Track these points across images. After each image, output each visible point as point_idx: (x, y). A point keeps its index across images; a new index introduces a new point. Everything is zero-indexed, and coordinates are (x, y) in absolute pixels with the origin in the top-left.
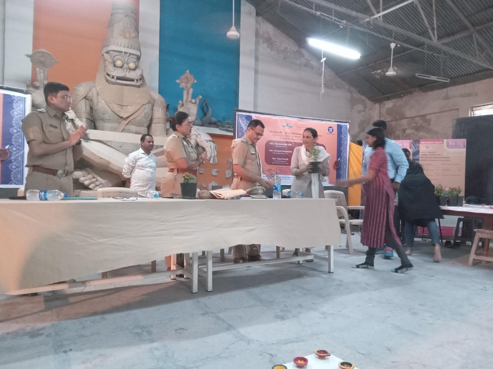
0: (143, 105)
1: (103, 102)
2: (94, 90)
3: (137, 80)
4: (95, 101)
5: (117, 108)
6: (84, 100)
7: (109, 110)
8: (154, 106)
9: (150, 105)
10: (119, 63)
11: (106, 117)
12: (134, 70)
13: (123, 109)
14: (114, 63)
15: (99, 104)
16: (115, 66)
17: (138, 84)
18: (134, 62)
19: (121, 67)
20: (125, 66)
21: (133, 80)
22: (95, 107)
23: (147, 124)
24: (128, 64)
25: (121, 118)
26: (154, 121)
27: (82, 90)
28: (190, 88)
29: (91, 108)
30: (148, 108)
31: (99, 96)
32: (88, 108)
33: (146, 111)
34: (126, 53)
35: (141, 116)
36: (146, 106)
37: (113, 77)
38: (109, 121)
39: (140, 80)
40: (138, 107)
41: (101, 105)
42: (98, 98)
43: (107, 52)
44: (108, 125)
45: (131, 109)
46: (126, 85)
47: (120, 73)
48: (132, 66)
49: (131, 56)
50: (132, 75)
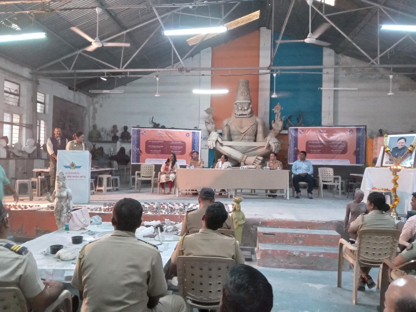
0: (251, 126)
1: (233, 126)
2: (230, 122)
3: (248, 114)
4: (230, 127)
5: (239, 129)
6: (226, 127)
7: (236, 130)
8: (258, 125)
9: (255, 125)
10: (240, 108)
11: (235, 133)
12: (247, 109)
13: (242, 129)
14: (238, 108)
15: (232, 128)
16: (238, 109)
17: (249, 116)
18: (247, 106)
19: (241, 109)
20: (242, 109)
21: (246, 115)
22: (230, 130)
23: (254, 135)
24: (244, 107)
25: (241, 133)
26: (258, 132)
27: (225, 122)
28: (279, 113)
29: (229, 130)
30: (254, 127)
31: (232, 125)
32: (228, 129)
33: (253, 128)
34: (243, 103)
35: (250, 131)
36: (253, 126)
37: (237, 115)
38: (236, 135)
39: (250, 114)
40: (249, 127)
41: (233, 128)
42: (231, 125)
43: (236, 104)
44: (236, 137)
45: (246, 129)
46: (244, 117)
47: (240, 113)
48: (246, 108)
49: (246, 104)
50: (246, 113)
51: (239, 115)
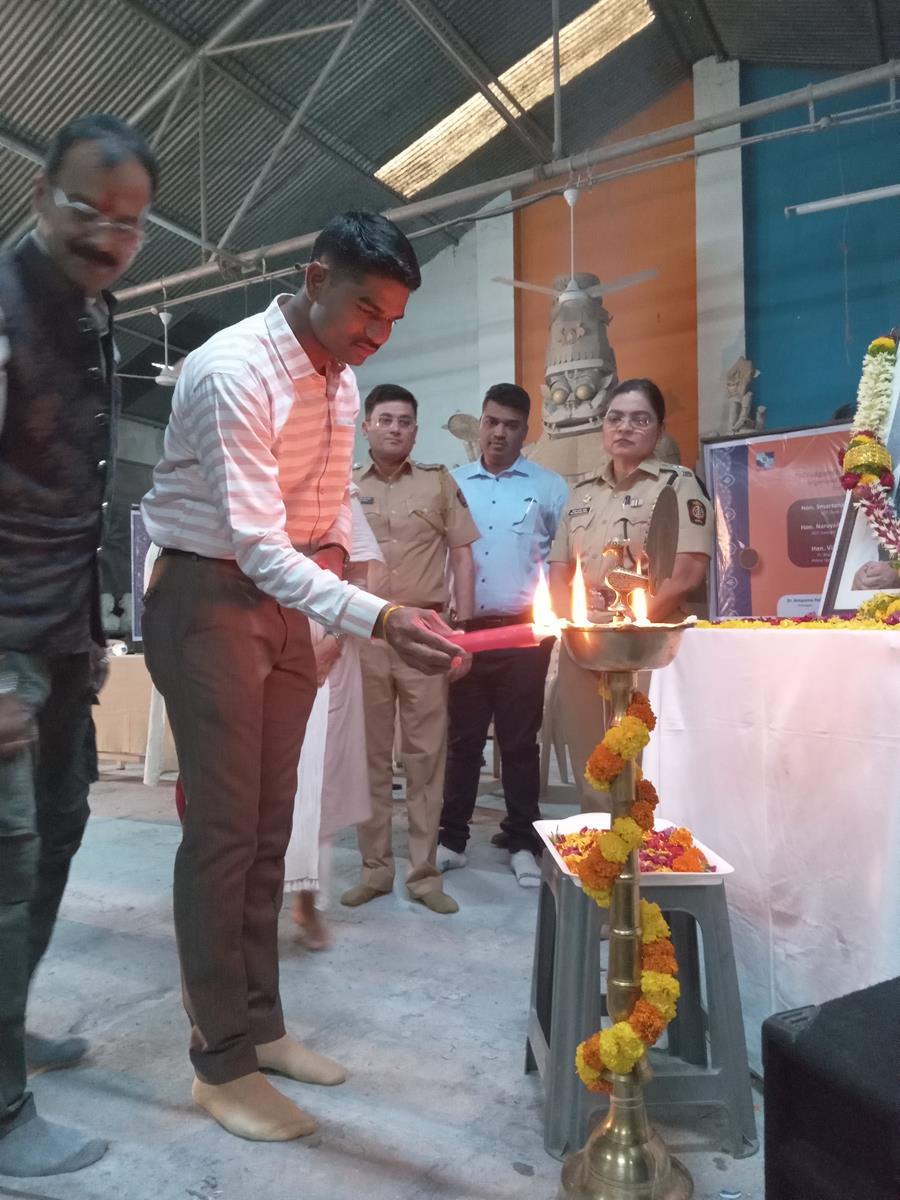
14: (553, 398)
28: (745, 394)
43: (547, 382)
47: (561, 415)
48: (581, 393)
49: (585, 373)
50: (584, 411)
51: (560, 425)
